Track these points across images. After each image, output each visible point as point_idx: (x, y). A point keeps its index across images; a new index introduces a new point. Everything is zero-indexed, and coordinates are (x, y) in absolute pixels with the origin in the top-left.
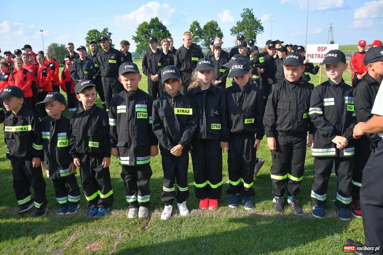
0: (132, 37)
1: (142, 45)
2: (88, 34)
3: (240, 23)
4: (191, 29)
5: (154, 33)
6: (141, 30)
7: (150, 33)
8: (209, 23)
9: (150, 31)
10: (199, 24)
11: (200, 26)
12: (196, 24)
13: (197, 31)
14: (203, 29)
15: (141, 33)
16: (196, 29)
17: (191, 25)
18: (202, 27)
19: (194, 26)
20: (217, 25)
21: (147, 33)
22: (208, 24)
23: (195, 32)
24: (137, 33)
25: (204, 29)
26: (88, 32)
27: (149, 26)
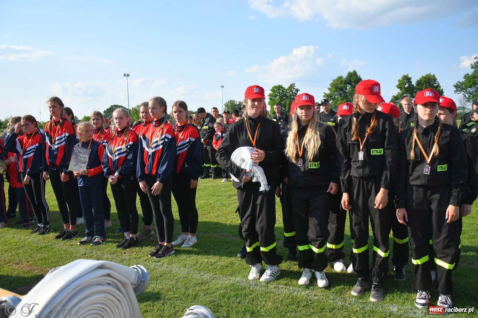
0: (324, 94)
1: (334, 104)
2: (271, 90)
4: (399, 84)
5: (351, 90)
6: (335, 86)
7: (346, 89)
8: (425, 78)
9: (347, 87)
10: (410, 79)
11: (411, 82)
12: (407, 79)
13: (407, 87)
14: (415, 85)
15: (335, 89)
16: (406, 85)
17: (399, 81)
18: (414, 83)
19: (404, 81)
20: (436, 80)
21: (341, 89)
22: (422, 78)
23: (404, 89)
24: (330, 89)
26: (271, 88)
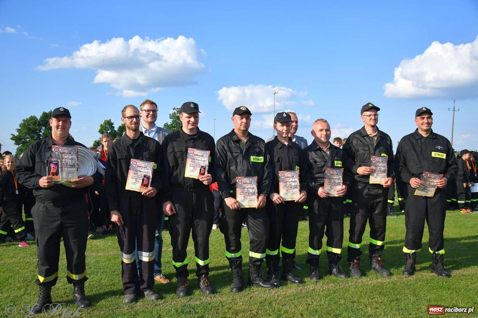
3: (168, 126)
25: (119, 130)
27: (39, 122)
